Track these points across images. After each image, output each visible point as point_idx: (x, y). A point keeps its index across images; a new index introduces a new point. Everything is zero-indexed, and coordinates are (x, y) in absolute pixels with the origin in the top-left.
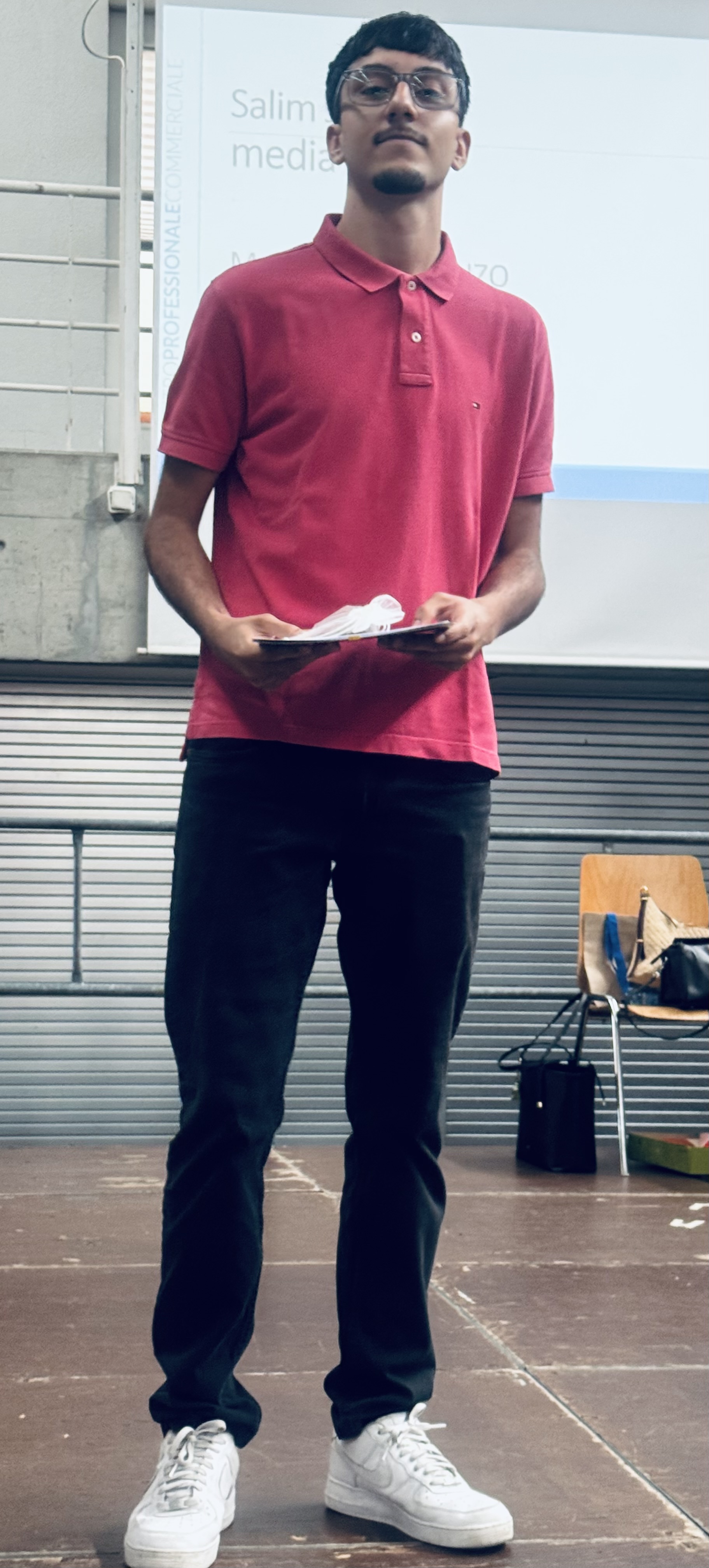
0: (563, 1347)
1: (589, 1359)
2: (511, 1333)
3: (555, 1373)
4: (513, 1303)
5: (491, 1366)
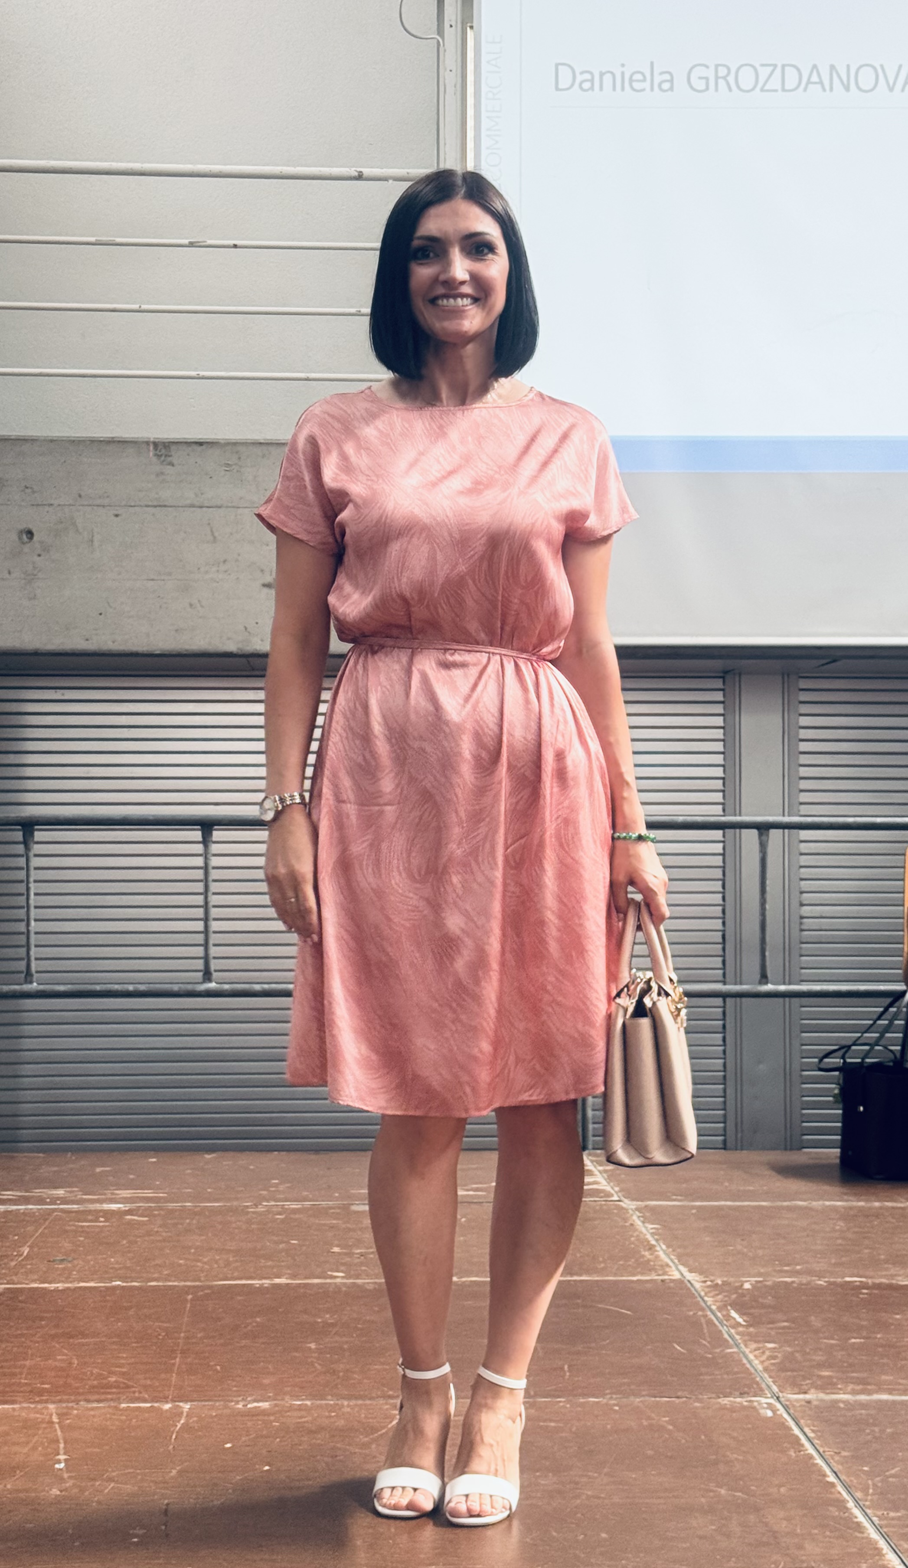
0: (826, 1373)
1: (850, 1387)
2: (774, 1358)
3: (809, 1402)
4: (786, 1324)
5: (742, 1394)
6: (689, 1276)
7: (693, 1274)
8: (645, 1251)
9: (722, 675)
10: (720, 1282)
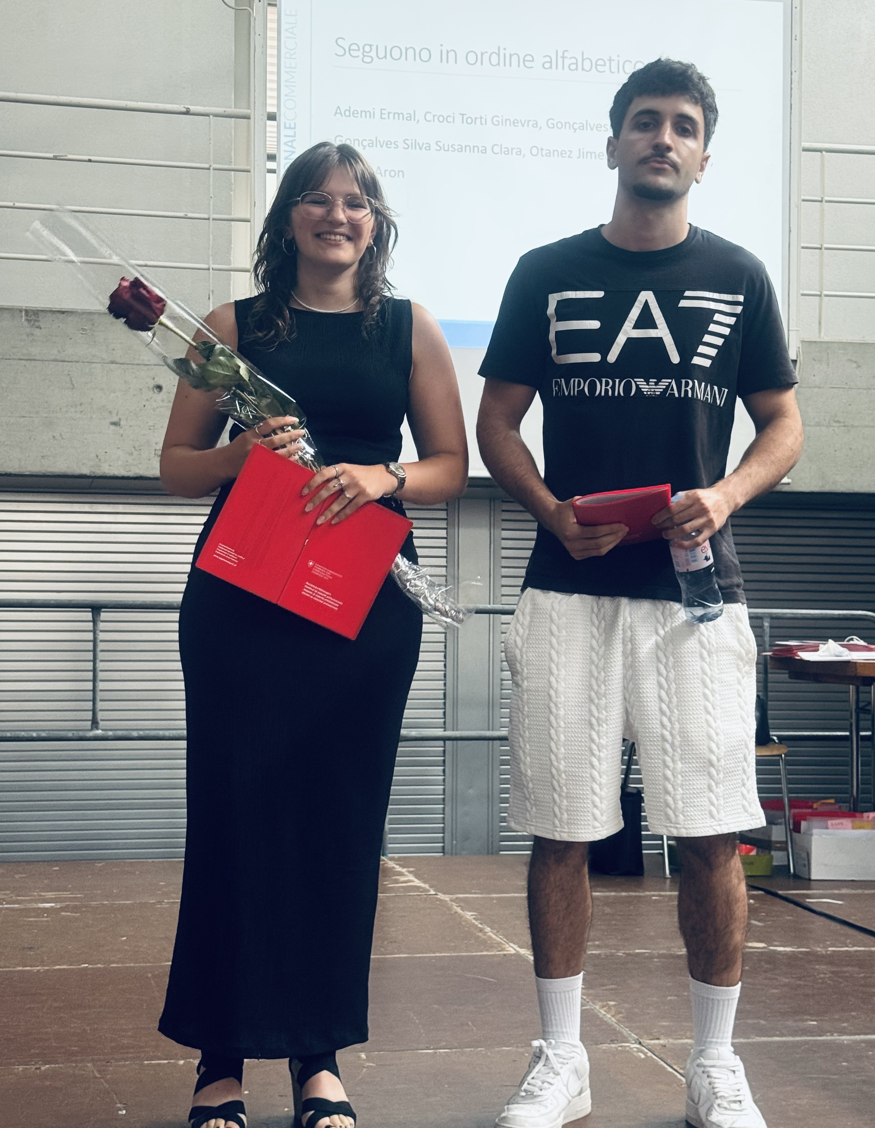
0: (665, 1023)
2: (620, 1013)
3: (664, 1046)
4: (614, 987)
5: (612, 1041)
7: (523, 949)
8: (478, 932)
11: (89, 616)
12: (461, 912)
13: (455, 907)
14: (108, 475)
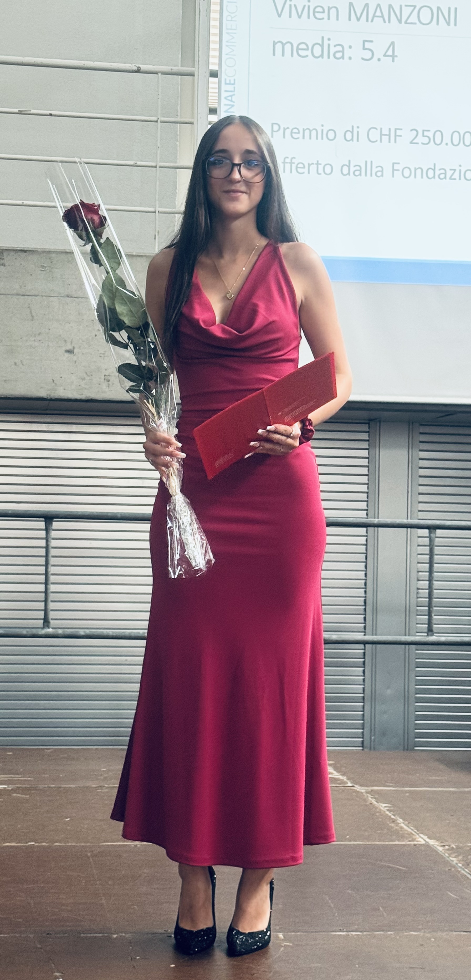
6: (432, 842)
7: (432, 840)
8: (390, 823)
9: (367, 422)
10: (455, 847)
11: (42, 524)
12: (375, 803)
13: (370, 799)
14: (63, 398)
